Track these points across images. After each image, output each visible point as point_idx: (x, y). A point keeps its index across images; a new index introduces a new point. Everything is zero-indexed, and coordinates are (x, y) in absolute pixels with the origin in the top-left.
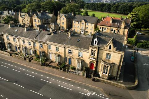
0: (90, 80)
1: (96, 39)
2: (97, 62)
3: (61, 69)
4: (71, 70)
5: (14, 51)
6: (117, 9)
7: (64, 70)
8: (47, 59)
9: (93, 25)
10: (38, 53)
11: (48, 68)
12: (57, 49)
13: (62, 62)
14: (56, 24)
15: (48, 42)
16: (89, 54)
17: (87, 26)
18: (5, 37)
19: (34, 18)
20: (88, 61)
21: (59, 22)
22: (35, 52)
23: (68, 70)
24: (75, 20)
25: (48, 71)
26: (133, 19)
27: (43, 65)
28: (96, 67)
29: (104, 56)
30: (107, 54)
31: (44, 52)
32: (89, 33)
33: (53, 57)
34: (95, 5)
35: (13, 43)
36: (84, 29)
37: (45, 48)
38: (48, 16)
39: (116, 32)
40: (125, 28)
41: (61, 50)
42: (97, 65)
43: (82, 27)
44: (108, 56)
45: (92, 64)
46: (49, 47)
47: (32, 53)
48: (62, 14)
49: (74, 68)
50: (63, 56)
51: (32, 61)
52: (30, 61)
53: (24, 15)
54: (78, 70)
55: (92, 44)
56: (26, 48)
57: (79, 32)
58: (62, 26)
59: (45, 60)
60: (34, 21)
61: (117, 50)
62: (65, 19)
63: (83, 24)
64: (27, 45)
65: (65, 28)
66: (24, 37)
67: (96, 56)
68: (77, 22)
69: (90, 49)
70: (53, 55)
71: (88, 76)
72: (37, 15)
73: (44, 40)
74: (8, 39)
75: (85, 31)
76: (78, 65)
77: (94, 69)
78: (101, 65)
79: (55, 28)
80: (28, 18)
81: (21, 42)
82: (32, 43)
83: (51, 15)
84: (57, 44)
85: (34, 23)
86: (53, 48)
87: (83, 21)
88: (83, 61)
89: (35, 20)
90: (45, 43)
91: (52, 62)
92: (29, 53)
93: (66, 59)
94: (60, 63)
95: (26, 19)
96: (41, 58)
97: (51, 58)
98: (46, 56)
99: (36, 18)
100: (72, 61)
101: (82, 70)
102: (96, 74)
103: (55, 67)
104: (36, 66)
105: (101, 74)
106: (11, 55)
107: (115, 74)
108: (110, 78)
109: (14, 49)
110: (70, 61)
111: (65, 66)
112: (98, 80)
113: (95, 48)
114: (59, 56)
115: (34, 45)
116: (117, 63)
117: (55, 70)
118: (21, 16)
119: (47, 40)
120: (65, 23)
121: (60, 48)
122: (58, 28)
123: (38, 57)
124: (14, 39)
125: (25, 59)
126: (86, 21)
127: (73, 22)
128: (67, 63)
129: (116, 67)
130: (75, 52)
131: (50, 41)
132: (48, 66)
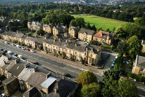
0: (84, 65)
1: (87, 48)
2: (87, 58)
3: (72, 60)
4: (76, 61)
5: (48, 51)
6: (118, 16)
7: (73, 61)
8: (65, 56)
9: (91, 36)
10: (61, 53)
11: (66, 60)
12: (70, 51)
13: (72, 57)
14: (68, 34)
15: (66, 48)
16: (84, 54)
17: (87, 36)
19: (53, 29)
20: (83, 57)
21: (69, 32)
22: (59, 52)
23: (75, 61)
24: (80, 32)
25: (66, 61)
26: (119, 32)
27: (64, 58)
29: (90, 56)
30: (91, 55)
31: (64, 52)
32: (88, 41)
33: (68, 55)
34: (99, 11)
35: (48, 47)
36: (85, 38)
37: (64, 50)
38: (62, 28)
39: (104, 42)
40: (109, 39)
41: (72, 52)
43: (84, 37)
45: (85, 59)
46: (66, 50)
47: (57, 52)
48: (72, 27)
49: (77, 60)
50: (73, 54)
51: (58, 56)
52: (57, 56)
53: (47, 26)
54: (79, 61)
55: (85, 50)
56: (55, 50)
57: (82, 39)
58: (72, 35)
59: (64, 56)
60: (53, 31)
61: (95, 53)
62: (74, 31)
63: (85, 35)
65: (74, 36)
66: (54, 44)
67: (87, 55)
68: (81, 34)
70: (68, 54)
71: (83, 64)
72: (56, 27)
73: (64, 47)
74: (45, 45)
76: (79, 59)
77: (86, 61)
78: (89, 59)
79: (67, 36)
80: (50, 28)
81: (53, 47)
82: (58, 48)
83: (64, 27)
84: (70, 49)
85: (53, 32)
86: (68, 51)
87: (85, 33)
88: (81, 57)
90: (65, 48)
91: (67, 57)
92: (56, 52)
93: (74, 56)
94: (71, 58)
95: (48, 29)
96: (62, 55)
97: (67, 55)
98: (64, 54)
99: (55, 29)
100: (77, 57)
101: (81, 61)
102: (87, 63)
103: (69, 59)
104: (60, 58)
105: (89, 63)
106: (47, 53)
107: (94, 63)
108: (92, 65)
109: (48, 50)
110: (76, 57)
112: (87, 65)
113: (86, 52)
114: (71, 54)
115: (59, 49)
116: (95, 58)
117: (69, 61)
118: (45, 27)
119: (65, 47)
120: (74, 33)
121: (71, 51)
122: (69, 36)
123: (61, 55)
124: (49, 45)
125: (55, 55)
127: (79, 33)
128: (74, 58)
129: (95, 60)
130: (78, 53)
131: (67, 47)
132: (66, 59)
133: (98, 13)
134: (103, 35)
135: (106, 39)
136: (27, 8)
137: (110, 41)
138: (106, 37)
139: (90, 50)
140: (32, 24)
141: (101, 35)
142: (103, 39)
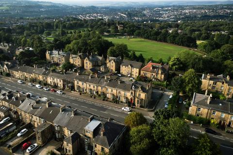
0: (131, 108)
1: (133, 86)
2: (134, 98)
3: (114, 102)
4: (120, 103)
5: (81, 92)
6: (174, 40)
7: (116, 103)
8: (106, 97)
9: (138, 70)
10: (99, 93)
12: (112, 91)
14: (106, 67)
15: (106, 87)
16: (130, 94)
17: (133, 70)
18: (76, 82)
19: (85, 61)
20: (129, 98)
21: (108, 65)
22: (97, 92)
23: (118, 103)
24: (123, 64)
25: (108, 103)
26: (175, 63)
27: (104, 100)
28: (134, 101)
29: (137, 95)
31: (103, 92)
32: (134, 76)
33: (109, 96)
34: (147, 32)
35: (81, 86)
37: (104, 90)
38: (98, 59)
39: (155, 77)
40: (162, 73)
41: (114, 91)
42: (134, 100)
43: (129, 71)
44: (139, 95)
45: (131, 99)
46: (107, 89)
47: (95, 93)
48: (111, 58)
49: (122, 102)
50: (115, 95)
52: (95, 98)
53: (76, 57)
54: (124, 103)
56: (91, 89)
57: (126, 74)
58: (111, 69)
59: (104, 97)
60: (85, 63)
61: (143, 92)
62: (114, 63)
63: (129, 68)
64: (92, 87)
65: (114, 71)
66: (90, 82)
67: (133, 95)
68: (124, 67)
69: (131, 91)
70: (110, 94)
71: (129, 106)
72: (89, 58)
73: (104, 85)
74: (78, 83)
75: (131, 74)
76: (124, 100)
78: (136, 99)
79: (105, 70)
80: (80, 60)
81: (88, 86)
82: (96, 87)
83: (100, 58)
84: (112, 88)
85: (85, 65)
86: (109, 90)
87: (129, 66)
88: (127, 98)
89: (87, 63)
91: (108, 98)
93: (117, 97)
94: (113, 99)
95: (77, 61)
96: (102, 96)
98: (104, 94)
99: (88, 61)
100: (121, 98)
101: (126, 103)
102: (134, 104)
103: (110, 101)
104: (99, 101)
105: (136, 105)
106: (80, 94)
107: (143, 105)
108: (141, 107)
109: (82, 90)
111: (117, 101)
112: (134, 108)
113: (133, 90)
114: (113, 95)
116: (144, 99)
117: (111, 103)
118: (72, 58)
119: (106, 85)
120: (114, 67)
123: (100, 96)
124: (83, 83)
125: (91, 97)
126: (132, 66)
127: (121, 66)
128: (118, 99)
129: (144, 101)
130: (123, 93)
132: (106, 101)
133: (146, 35)
134: (154, 68)
135: (157, 74)
136: (39, 28)
137: (163, 76)
138: (158, 71)
139: (138, 88)
140: (53, 54)
141: (151, 68)
142: (154, 74)
